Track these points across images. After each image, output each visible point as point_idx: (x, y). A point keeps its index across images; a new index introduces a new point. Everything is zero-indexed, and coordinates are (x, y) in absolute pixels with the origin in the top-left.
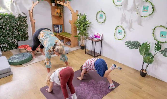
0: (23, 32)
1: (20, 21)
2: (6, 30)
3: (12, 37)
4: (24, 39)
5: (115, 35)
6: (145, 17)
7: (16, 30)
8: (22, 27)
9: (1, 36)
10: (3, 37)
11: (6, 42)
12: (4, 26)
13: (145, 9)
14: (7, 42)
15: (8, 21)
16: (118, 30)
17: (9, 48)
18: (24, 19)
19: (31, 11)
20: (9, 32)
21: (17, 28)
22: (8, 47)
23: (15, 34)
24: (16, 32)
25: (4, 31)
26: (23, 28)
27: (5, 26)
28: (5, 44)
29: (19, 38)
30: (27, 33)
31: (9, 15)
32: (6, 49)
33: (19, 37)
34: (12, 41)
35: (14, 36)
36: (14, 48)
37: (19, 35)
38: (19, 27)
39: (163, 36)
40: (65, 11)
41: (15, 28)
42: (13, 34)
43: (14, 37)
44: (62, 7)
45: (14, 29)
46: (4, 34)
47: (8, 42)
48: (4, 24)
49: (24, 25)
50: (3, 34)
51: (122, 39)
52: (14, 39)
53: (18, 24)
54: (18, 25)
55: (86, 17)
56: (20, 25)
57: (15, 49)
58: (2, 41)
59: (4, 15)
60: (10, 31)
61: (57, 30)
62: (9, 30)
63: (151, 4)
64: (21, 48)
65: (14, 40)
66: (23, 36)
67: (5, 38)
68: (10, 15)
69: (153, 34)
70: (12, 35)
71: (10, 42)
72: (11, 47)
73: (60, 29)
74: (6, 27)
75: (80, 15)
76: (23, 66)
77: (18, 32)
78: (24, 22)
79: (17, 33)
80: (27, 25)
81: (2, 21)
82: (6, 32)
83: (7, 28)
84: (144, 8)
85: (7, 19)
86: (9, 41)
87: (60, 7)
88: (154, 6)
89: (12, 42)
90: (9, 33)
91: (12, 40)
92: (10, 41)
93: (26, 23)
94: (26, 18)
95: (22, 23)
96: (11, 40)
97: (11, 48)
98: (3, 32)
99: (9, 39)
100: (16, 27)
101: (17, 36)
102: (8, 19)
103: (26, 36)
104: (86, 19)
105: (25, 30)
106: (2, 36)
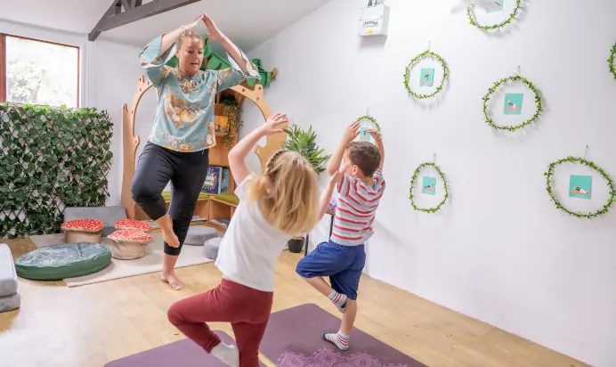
0: (92, 177)
1: (87, 139)
2: (34, 162)
3: (49, 190)
4: (91, 201)
5: (412, 196)
6: (512, 129)
7: (67, 165)
8: (90, 159)
9: (10, 179)
10: (16, 184)
11: (23, 204)
12: (31, 146)
13: (511, 104)
14: (26, 205)
15: (47, 130)
16: (424, 178)
17: (29, 229)
18: (103, 134)
19: (131, 108)
20: (40, 170)
21: (74, 161)
22: (24, 222)
23: (63, 180)
24: (67, 172)
25: (26, 165)
26: (94, 163)
27: (34, 148)
28: (17, 212)
29: (73, 196)
30: (105, 182)
31: (53, 113)
32: (17, 229)
33: (75, 191)
34: (46, 204)
35: (57, 185)
36: (47, 229)
37: (75, 184)
38: (80, 158)
39: (582, 191)
40: (244, 124)
41: (66, 158)
42: (53, 178)
43: (55, 191)
44: (236, 108)
45: (60, 160)
46: (23, 173)
47: (30, 204)
48: (32, 141)
49: (100, 151)
50: (16, 175)
51: (438, 208)
52: (53, 196)
53: (79, 147)
54: (77, 150)
55: (313, 138)
56: (85, 151)
57: (49, 232)
58: (10, 197)
59: (38, 111)
60: (46, 166)
61: (212, 184)
62: (45, 163)
63: (531, 86)
64: (74, 228)
65: (54, 203)
66: (89, 191)
67: (21, 190)
68: (58, 115)
69: (549, 189)
70: (49, 182)
71: (37, 206)
72: (37, 226)
73: (222, 180)
74: (34, 153)
75: (294, 129)
76: (65, 285)
77: (73, 173)
78: (101, 142)
79: (69, 177)
80: (110, 156)
81: (26, 130)
82: (31, 168)
83: (38, 157)
84: (509, 101)
85: (44, 124)
86: (34, 202)
87: (229, 107)
88: (541, 94)
89: (45, 206)
90: (40, 173)
91: (45, 199)
92: (40, 202)
93: (107, 148)
94: (111, 131)
95: (94, 143)
96: (41, 200)
97: (35, 229)
98: (19, 167)
99: (36, 193)
100: (70, 154)
101: (66, 189)
102: (49, 126)
103: (100, 191)
104: (314, 144)
105: (99, 172)
106: (13, 179)
